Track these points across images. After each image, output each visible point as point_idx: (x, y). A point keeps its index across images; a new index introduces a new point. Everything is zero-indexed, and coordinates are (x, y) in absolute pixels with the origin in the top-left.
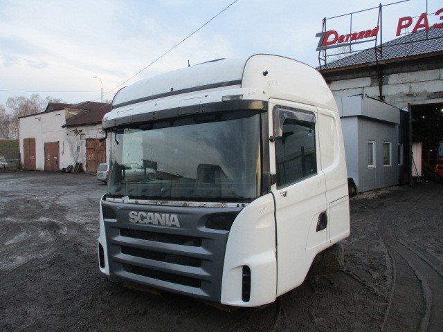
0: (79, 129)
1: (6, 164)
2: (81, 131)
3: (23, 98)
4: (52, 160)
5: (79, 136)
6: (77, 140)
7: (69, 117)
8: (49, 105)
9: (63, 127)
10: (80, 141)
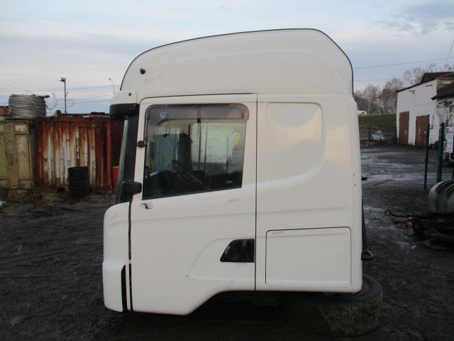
0: (449, 100)
1: (383, 138)
2: (451, 102)
3: (419, 70)
4: (422, 134)
5: (448, 109)
6: (447, 113)
7: (440, 87)
8: (424, 76)
9: (433, 99)
10: (449, 114)
